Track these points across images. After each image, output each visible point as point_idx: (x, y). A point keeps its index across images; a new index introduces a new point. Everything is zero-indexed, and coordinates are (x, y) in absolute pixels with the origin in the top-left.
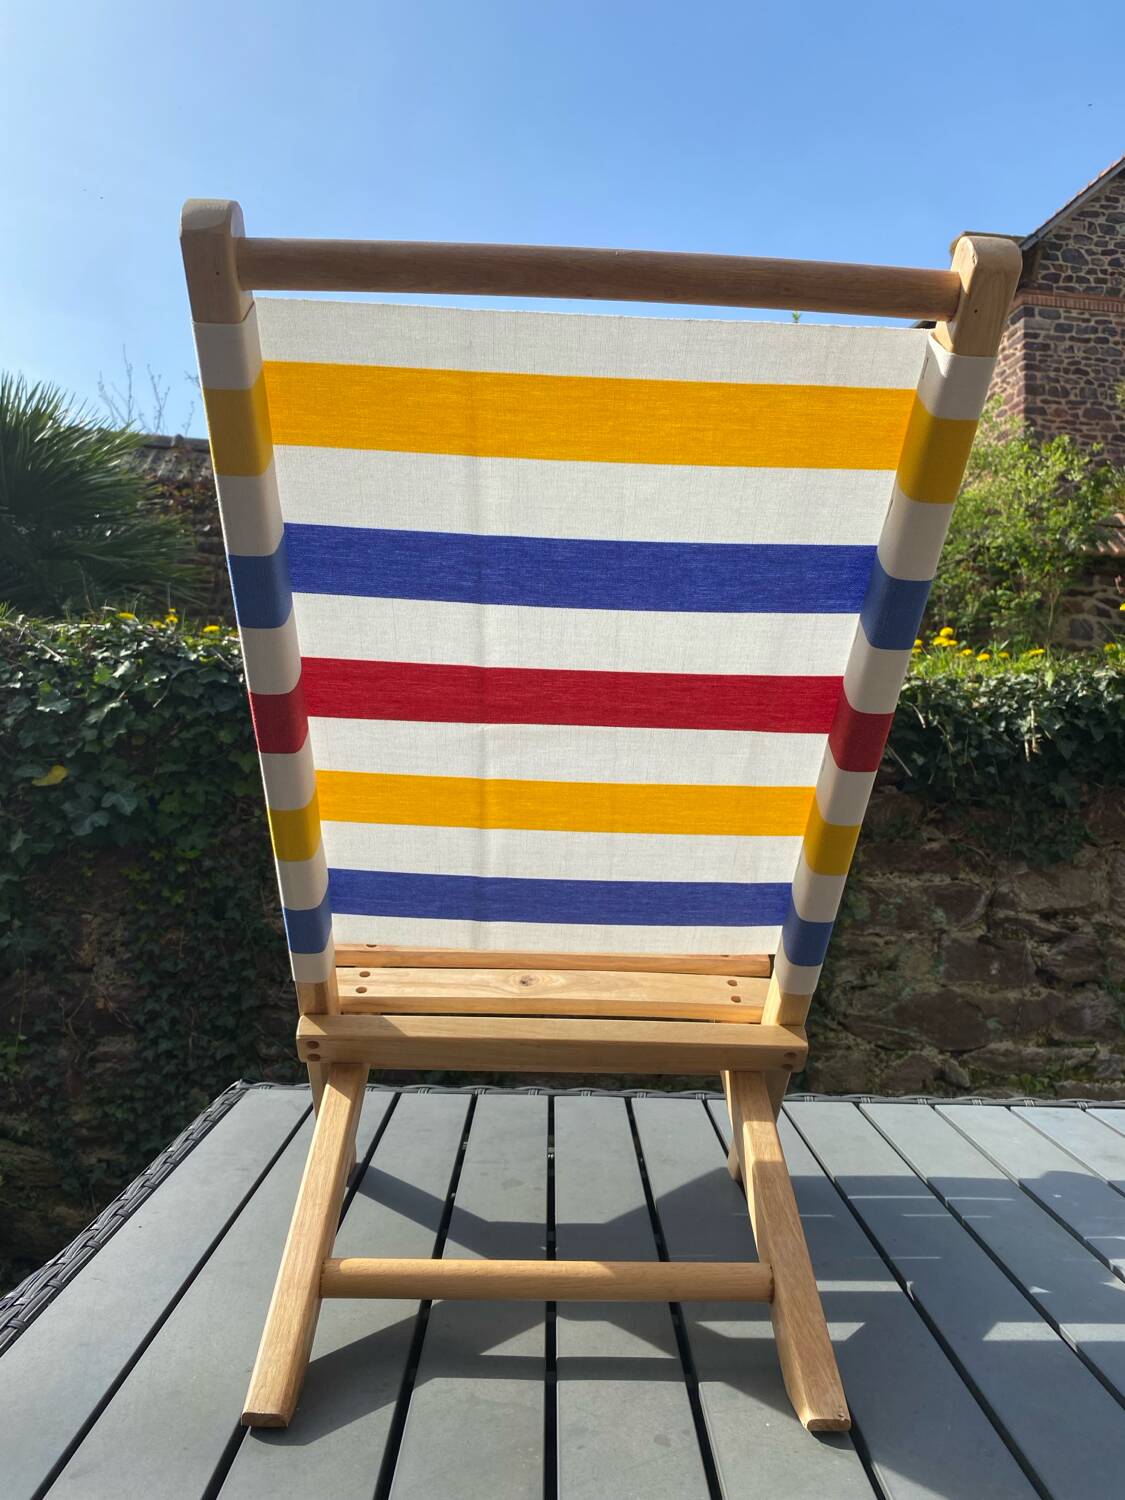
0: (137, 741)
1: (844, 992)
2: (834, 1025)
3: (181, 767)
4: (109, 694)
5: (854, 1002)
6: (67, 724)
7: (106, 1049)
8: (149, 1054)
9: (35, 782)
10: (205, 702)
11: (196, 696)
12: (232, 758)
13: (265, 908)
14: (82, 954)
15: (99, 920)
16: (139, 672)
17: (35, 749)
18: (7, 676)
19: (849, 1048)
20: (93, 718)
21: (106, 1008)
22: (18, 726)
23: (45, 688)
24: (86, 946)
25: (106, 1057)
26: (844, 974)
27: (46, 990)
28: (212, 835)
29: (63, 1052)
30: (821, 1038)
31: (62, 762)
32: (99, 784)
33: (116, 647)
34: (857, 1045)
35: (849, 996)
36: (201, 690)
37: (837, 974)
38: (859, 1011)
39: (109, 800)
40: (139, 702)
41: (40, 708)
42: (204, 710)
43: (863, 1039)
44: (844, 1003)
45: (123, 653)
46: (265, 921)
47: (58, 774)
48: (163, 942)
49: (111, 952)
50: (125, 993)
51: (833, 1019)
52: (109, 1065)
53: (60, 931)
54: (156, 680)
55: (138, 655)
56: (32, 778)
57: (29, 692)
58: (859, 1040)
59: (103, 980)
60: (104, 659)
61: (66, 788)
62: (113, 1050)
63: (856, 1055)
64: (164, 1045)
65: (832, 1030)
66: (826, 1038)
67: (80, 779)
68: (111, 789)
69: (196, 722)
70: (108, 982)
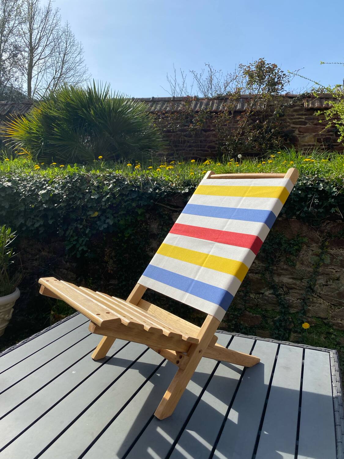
0: (114, 205)
1: (320, 286)
2: (316, 296)
3: (125, 212)
4: (107, 194)
5: (323, 289)
6: (98, 200)
7: (111, 282)
8: (120, 285)
9: (91, 216)
10: (129, 195)
11: (127, 194)
12: (136, 210)
13: (147, 250)
14: (105, 259)
15: (109, 250)
16: (114, 187)
17: (91, 207)
18: (86, 188)
19: (321, 304)
20: (103, 200)
21: (110, 273)
22: (88, 201)
23: (93, 191)
24: (106, 257)
25: (111, 284)
26: (320, 280)
27: (97, 267)
28: (133, 230)
29: (102, 282)
30: (311, 300)
31: (98, 211)
32: (106, 216)
33: (109, 180)
34: (324, 303)
35: (322, 287)
36: (128, 192)
37: (318, 280)
38: (325, 292)
39: (108, 221)
40: (113, 195)
41: (92, 197)
42: (129, 197)
43: (326, 301)
44: (319, 289)
45: (111, 182)
46: (147, 253)
47: (96, 214)
48: (123, 257)
49: (112, 258)
50: (115, 269)
51: (316, 294)
52: (112, 286)
53: (99, 253)
54: (117, 190)
55: (114, 182)
56: (91, 215)
57: (90, 192)
58: (325, 301)
59: (110, 265)
60: (107, 184)
61: (98, 217)
62: (113, 283)
63: (323, 306)
64: (124, 283)
65: (315, 297)
66: (313, 300)
67: (102, 215)
68: (108, 218)
69: (127, 201)
70: (111, 266)
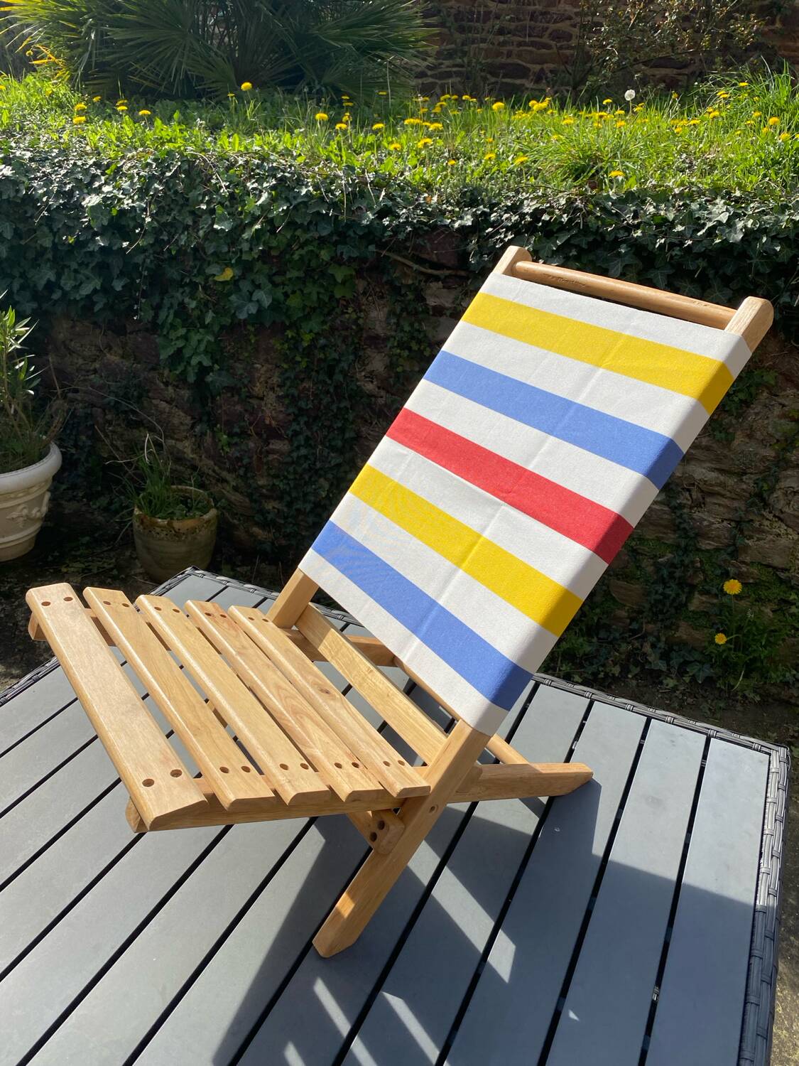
0: (274, 253)
1: (786, 494)
2: (771, 517)
3: (301, 274)
4: (255, 219)
5: (792, 503)
6: (233, 237)
7: (274, 447)
8: (295, 455)
9: (216, 278)
10: (312, 228)
11: (306, 223)
12: (330, 271)
13: (358, 376)
14: (256, 389)
15: (264, 368)
16: (273, 200)
17: (215, 254)
18: (200, 198)
19: (779, 535)
20: (246, 236)
21: (270, 424)
22: (206, 237)
23: (219, 210)
24: (258, 384)
25: (273, 452)
26: (788, 480)
27: (238, 408)
28: (324, 323)
29: (251, 445)
30: (757, 524)
31: (232, 266)
32: (253, 282)
33: (260, 180)
34: (787, 534)
35: (790, 497)
36: (308, 219)
37: (783, 480)
38: (794, 510)
39: (259, 295)
40: (270, 222)
41: (215, 226)
42: (311, 234)
43: (794, 530)
44: (782, 502)
45: (265, 185)
46: (358, 383)
47: (229, 274)
48: (301, 388)
49: (272, 389)
50: (281, 416)
51: (770, 512)
52: (275, 456)
53: (242, 374)
54: (280, 210)
55: (273, 188)
56: (214, 275)
57: (212, 211)
58: (790, 530)
59: (269, 406)
60: (253, 189)
61: (235, 282)
62: (277, 448)
63: (783, 541)
64: (303, 451)
65: (767, 519)
66: (760, 525)
67: (243, 277)
68: (259, 287)
69: (307, 242)
70: (272, 408)
